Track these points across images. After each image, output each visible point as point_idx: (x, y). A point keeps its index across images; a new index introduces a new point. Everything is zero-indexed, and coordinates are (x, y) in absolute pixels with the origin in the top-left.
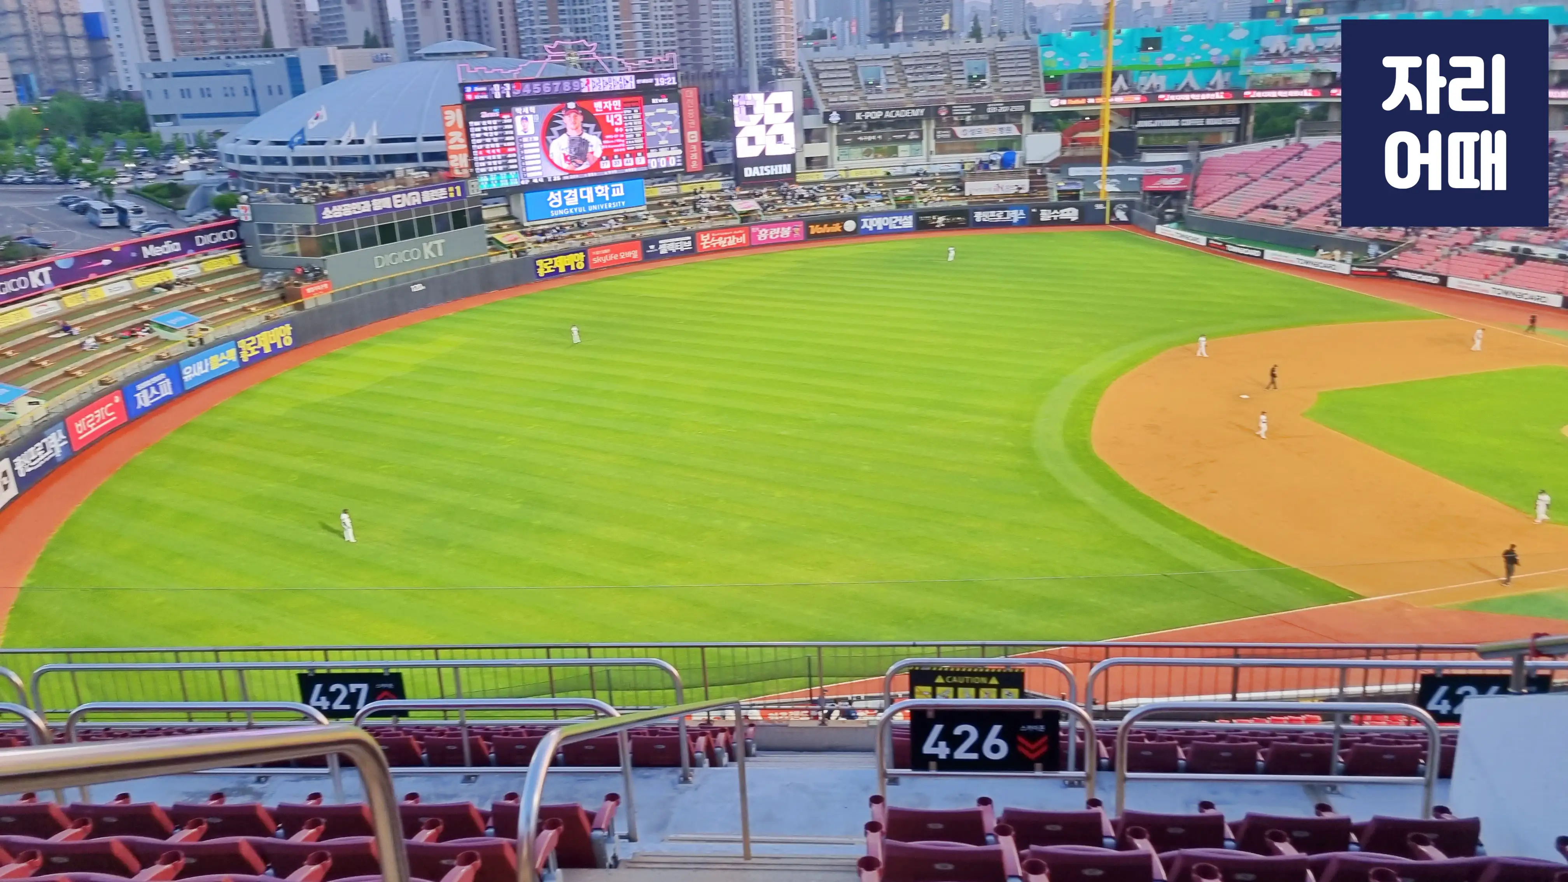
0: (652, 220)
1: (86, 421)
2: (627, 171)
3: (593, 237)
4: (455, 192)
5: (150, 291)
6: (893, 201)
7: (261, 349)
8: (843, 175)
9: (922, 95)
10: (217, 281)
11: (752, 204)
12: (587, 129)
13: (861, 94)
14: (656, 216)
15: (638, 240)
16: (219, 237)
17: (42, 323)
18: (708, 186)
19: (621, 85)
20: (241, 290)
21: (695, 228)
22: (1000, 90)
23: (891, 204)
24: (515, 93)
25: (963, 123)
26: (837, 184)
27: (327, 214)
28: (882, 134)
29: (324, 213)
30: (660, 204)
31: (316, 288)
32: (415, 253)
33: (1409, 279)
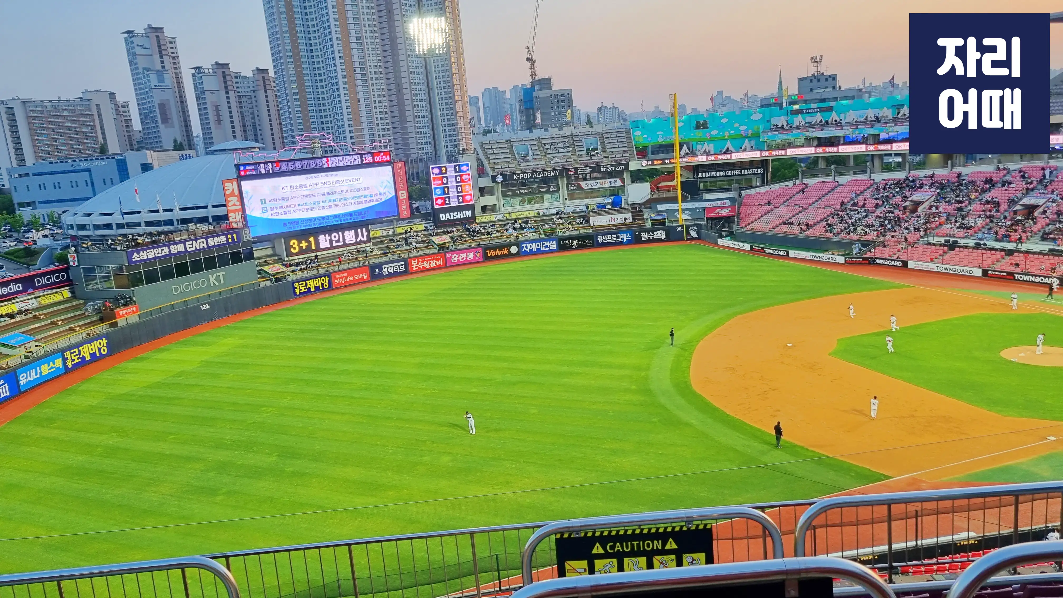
0: (376, 252)
3: (335, 266)
4: (233, 238)
6: (542, 232)
7: (84, 357)
8: (507, 216)
9: (558, 161)
10: (50, 310)
13: (516, 163)
14: (379, 249)
16: (53, 278)
18: (414, 228)
19: (351, 162)
20: (69, 316)
21: (407, 256)
22: (608, 157)
23: (541, 234)
24: (276, 169)
25: (585, 179)
26: (504, 223)
27: (135, 257)
28: (532, 188)
29: (133, 257)
30: (382, 241)
31: (127, 311)
32: (203, 283)
33: (883, 264)
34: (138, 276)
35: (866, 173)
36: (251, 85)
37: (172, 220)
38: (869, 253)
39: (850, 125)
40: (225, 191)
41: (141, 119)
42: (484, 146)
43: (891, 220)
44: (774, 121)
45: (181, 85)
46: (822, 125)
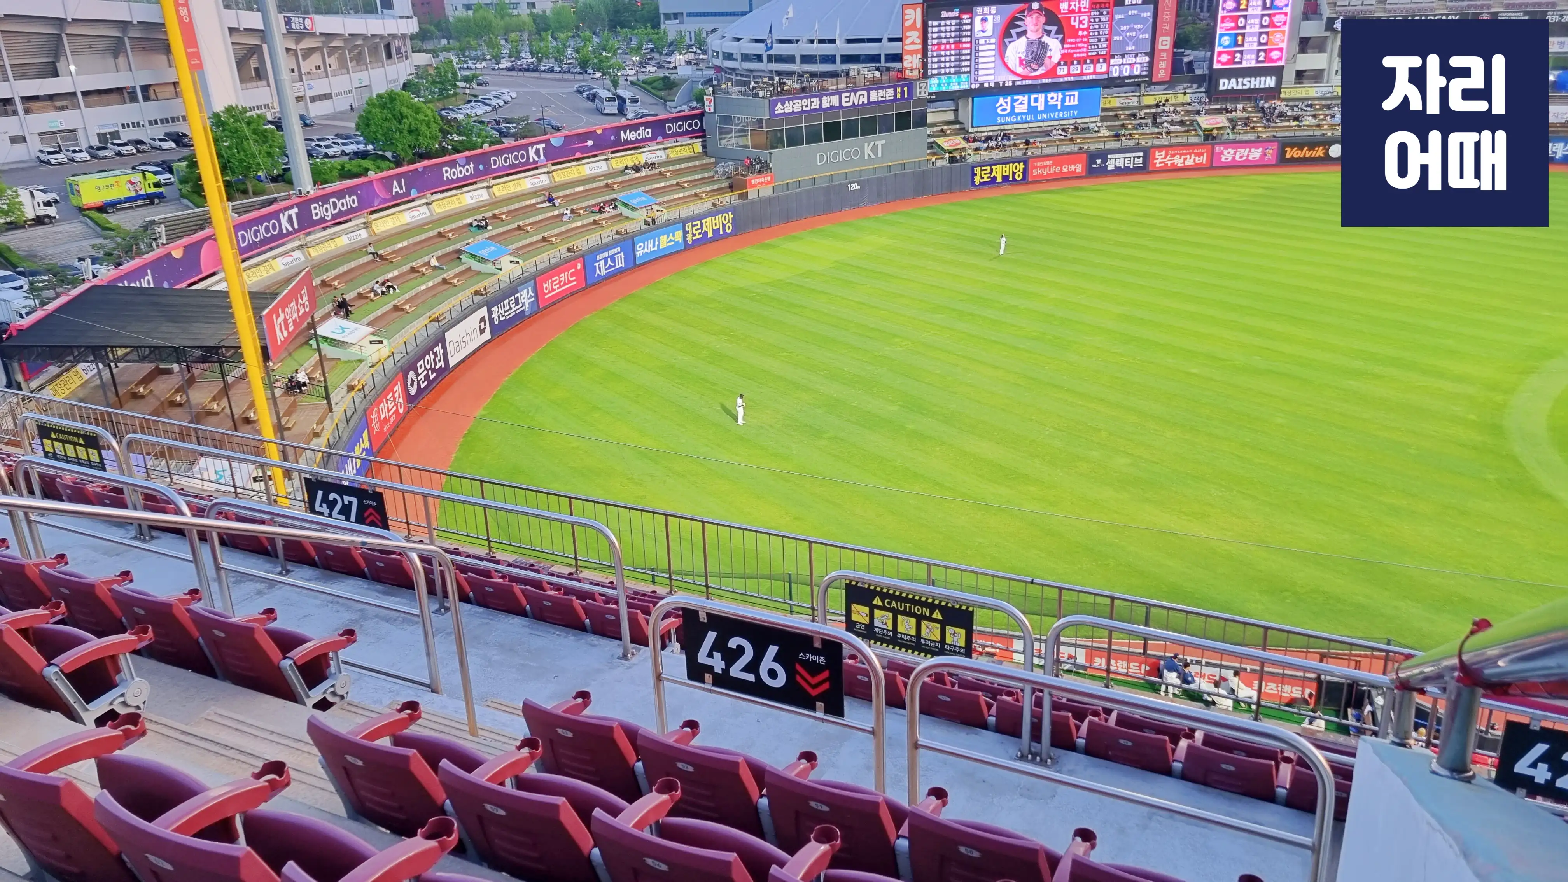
1: (552, 282)
2: (1085, 78)
3: (1038, 147)
4: (903, 92)
5: (623, 172)
7: (706, 233)
10: (678, 167)
11: (1222, 120)
12: (1048, 33)
15: (1085, 152)
16: (686, 126)
17: (534, 193)
18: (1173, 99)
20: (697, 177)
21: (1150, 143)
26: (1329, 102)
29: (777, 108)
31: (760, 180)
32: (856, 153)
34: (779, 135)
40: (904, 21)
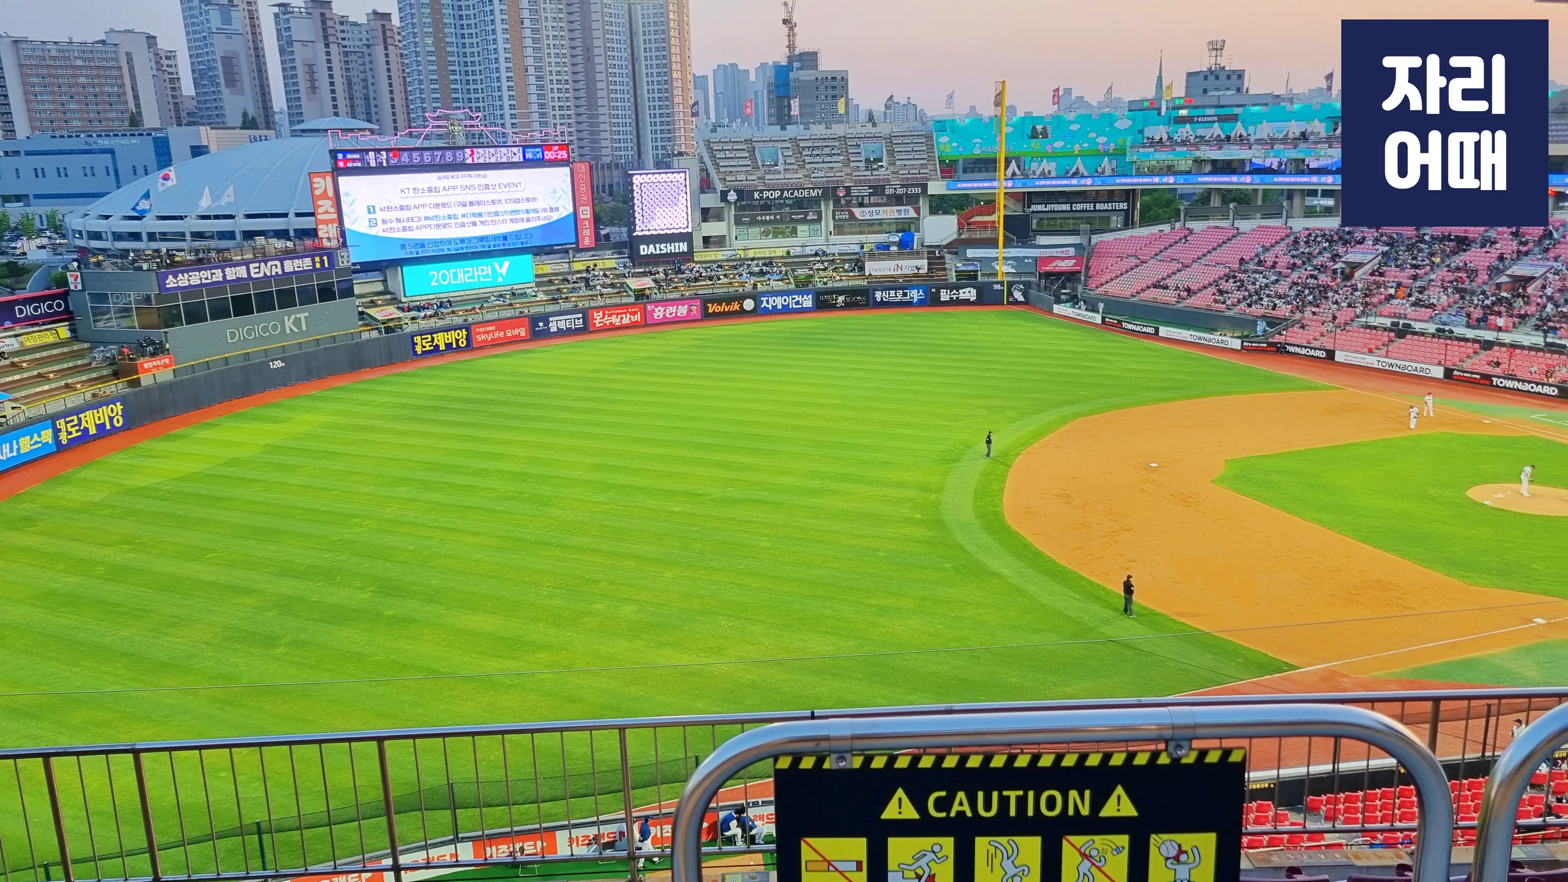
0: (541, 296)
3: (478, 313)
4: (322, 262)
6: (792, 280)
7: (86, 430)
8: (741, 254)
9: (822, 174)
10: (38, 355)
11: (647, 282)
13: (759, 174)
14: (546, 293)
15: (526, 316)
16: (44, 308)
18: (601, 264)
19: (508, 157)
20: (65, 366)
21: (587, 305)
22: (897, 173)
23: (790, 283)
24: (392, 161)
25: (861, 205)
26: (735, 263)
27: (171, 282)
28: (780, 214)
29: (167, 282)
30: (550, 281)
31: (155, 363)
32: (275, 327)
33: (1298, 354)
34: (174, 312)
35: (1281, 217)
36: (364, 35)
37: (233, 232)
38: (1277, 336)
39: (1262, 144)
40: (312, 189)
41: (194, 79)
42: (712, 145)
43: (1314, 289)
44: (1148, 132)
45: (258, 30)
46: (1221, 140)
